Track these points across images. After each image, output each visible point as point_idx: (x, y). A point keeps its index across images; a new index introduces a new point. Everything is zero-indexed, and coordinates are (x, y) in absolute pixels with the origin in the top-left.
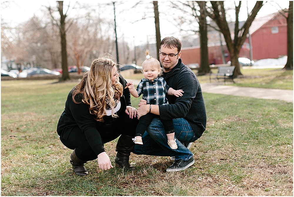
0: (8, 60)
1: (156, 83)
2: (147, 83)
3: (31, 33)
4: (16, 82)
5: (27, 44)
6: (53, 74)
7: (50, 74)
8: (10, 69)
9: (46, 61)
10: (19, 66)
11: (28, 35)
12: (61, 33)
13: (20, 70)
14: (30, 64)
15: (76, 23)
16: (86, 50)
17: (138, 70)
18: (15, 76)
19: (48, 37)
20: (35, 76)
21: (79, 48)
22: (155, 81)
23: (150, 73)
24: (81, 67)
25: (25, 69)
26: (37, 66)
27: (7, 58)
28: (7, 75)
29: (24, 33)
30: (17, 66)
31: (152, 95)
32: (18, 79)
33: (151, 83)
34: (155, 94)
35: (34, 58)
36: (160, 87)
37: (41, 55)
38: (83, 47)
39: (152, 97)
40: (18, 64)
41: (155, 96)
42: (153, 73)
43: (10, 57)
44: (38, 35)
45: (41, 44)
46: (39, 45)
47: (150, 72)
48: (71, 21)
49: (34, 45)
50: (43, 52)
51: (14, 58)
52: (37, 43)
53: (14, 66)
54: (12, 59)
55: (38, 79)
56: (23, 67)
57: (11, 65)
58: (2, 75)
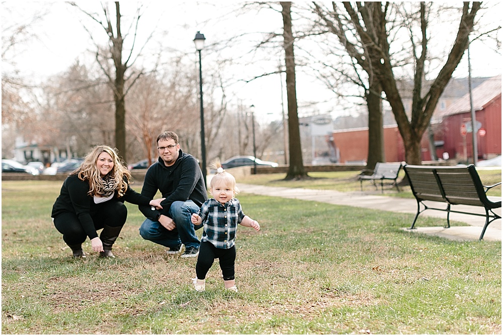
0: (27, 144)
1: (228, 208)
2: (216, 208)
4: (37, 182)
8: (29, 159)
10: (46, 155)
13: (47, 162)
14: (66, 152)
17: (258, 167)
18: (35, 172)
22: (227, 206)
25: (56, 161)
26: (78, 156)
27: (25, 140)
28: (22, 171)
30: (43, 154)
31: (222, 227)
32: (41, 178)
33: (222, 209)
34: (226, 225)
35: (74, 140)
36: (233, 215)
39: (222, 230)
40: (43, 152)
41: (226, 228)
42: (228, 193)
43: (31, 138)
44: (79, 99)
45: (88, 114)
46: (84, 115)
47: (223, 192)
49: (74, 117)
50: (89, 130)
51: (38, 139)
52: (80, 112)
53: (37, 155)
54: (34, 142)
56: (52, 157)
57: (32, 153)
58: (12, 169)
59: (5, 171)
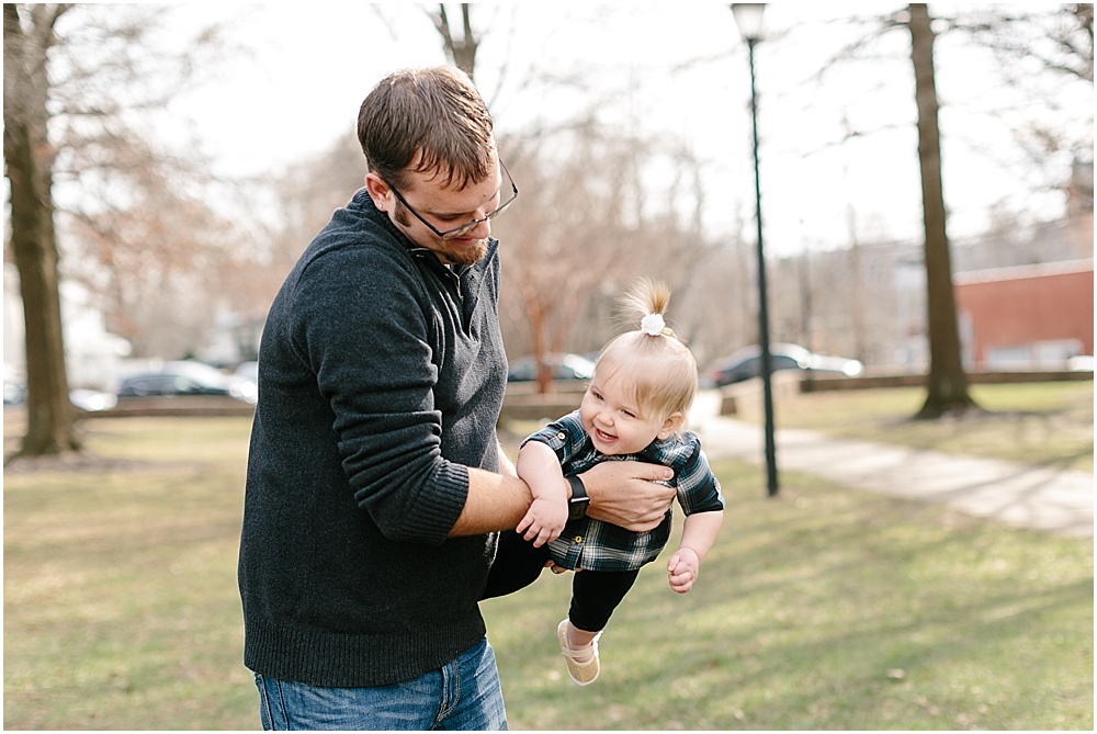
15: (534, 155)
16: (576, 282)
17: (818, 377)
21: (543, 272)
24: (550, 359)
27: (235, 308)
38: (562, 268)
42: (622, 424)
47: (609, 413)
48: (511, 145)
58: (198, 392)
59: (181, 394)
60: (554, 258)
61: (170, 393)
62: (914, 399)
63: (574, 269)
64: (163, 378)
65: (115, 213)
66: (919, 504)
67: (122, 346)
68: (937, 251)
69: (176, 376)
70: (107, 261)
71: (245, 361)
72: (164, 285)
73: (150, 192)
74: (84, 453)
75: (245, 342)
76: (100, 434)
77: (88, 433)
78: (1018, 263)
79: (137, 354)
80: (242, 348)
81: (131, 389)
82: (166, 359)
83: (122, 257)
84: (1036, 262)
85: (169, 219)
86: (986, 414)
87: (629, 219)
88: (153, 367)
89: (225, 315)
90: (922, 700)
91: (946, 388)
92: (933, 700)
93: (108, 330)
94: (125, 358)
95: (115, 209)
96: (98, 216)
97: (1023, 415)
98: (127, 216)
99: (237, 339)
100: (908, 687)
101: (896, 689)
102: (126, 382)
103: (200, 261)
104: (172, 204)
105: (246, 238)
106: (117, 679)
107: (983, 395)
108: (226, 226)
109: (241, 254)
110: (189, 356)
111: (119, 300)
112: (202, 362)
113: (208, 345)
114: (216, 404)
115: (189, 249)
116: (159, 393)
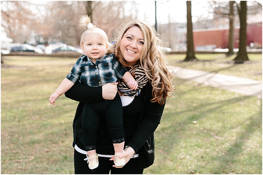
3: (58, 10)
5: (53, 20)
6: (77, 52)
7: (74, 51)
9: (71, 37)
11: (55, 12)
12: (87, 12)
13: (46, 44)
19: (74, 15)
20: (60, 53)
22: (98, 63)
23: (95, 48)
26: (62, 41)
27: (36, 33)
28: (33, 51)
29: (51, 10)
35: (60, 34)
37: (66, 32)
40: (45, 39)
42: (100, 48)
44: (64, 11)
45: (68, 21)
46: (65, 21)
47: (95, 46)
49: (60, 22)
50: (68, 29)
52: (62, 20)
55: (62, 56)
56: (49, 41)
57: (39, 39)
58: (28, 51)
59: (24, 51)
60: (106, 24)
61: (22, 51)
62: (183, 57)
63: (110, 27)
64: (20, 47)
65: (9, 11)
66: (185, 80)
67: (11, 40)
68: (190, 25)
69: (23, 47)
70: (8, 22)
71: (37, 44)
72: (20, 27)
73: (18, 7)
74: (4, 64)
75: (38, 40)
76: (7, 59)
77: (4, 59)
78: (203, 28)
79: (14, 42)
80: (37, 41)
81: (13, 50)
82: (21, 43)
83: (11, 21)
84: (207, 28)
85: (22, 13)
86: (198, 60)
87: (121, 16)
88: (18, 45)
89: (33, 34)
90: (202, 129)
91: (190, 55)
92: (204, 129)
93: (8, 36)
94: (12, 43)
95: (10, 10)
96: (6, 11)
97: (205, 61)
98: (13, 12)
99: (36, 39)
100: (198, 125)
101: (195, 126)
102: (12, 48)
103: (29, 22)
104: (23, 9)
105: (39, 18)
106: (16, 119)
107: (198, 56)
108: (35, 15)
109: (38, 21)
110: (25, 43)
111: (10, 30)
112: (28, 44)
113: (29, 40)
114: (32, 53)
115: (27, 19)
116: (20, 51)
